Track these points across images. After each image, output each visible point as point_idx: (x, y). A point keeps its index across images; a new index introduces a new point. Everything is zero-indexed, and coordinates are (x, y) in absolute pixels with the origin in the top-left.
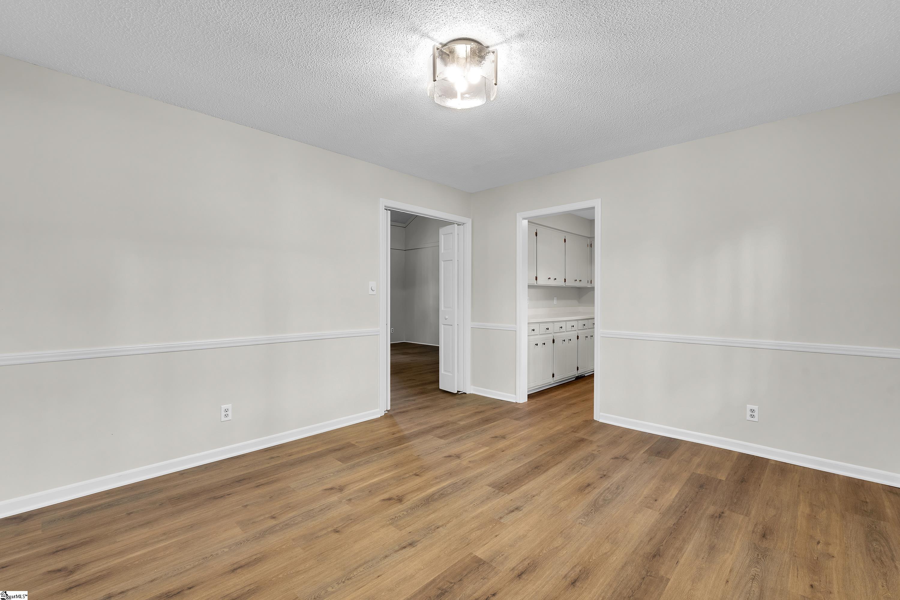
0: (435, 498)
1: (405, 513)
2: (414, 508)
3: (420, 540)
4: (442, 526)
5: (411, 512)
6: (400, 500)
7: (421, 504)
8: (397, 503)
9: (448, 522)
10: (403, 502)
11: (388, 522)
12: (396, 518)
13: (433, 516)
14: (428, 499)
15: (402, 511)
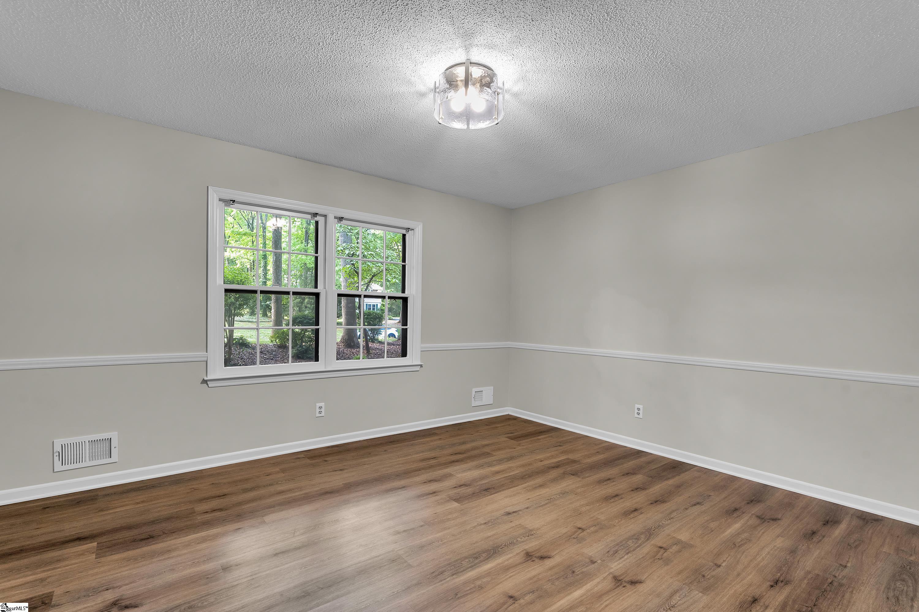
0: (485, 554)
1: (519, 539)
2: (511, 544)
3: (502, 516)
4: (481, 524)
5: (513, 540)
6: (529, 556)
7: (503, 548)
8: (532, 552)
9: (474, 527)
10: (525, 552)
11: (534, 532)
12: (527, 535)
13: (489, 534)
14: (495, 553)
15: (523, 542)
